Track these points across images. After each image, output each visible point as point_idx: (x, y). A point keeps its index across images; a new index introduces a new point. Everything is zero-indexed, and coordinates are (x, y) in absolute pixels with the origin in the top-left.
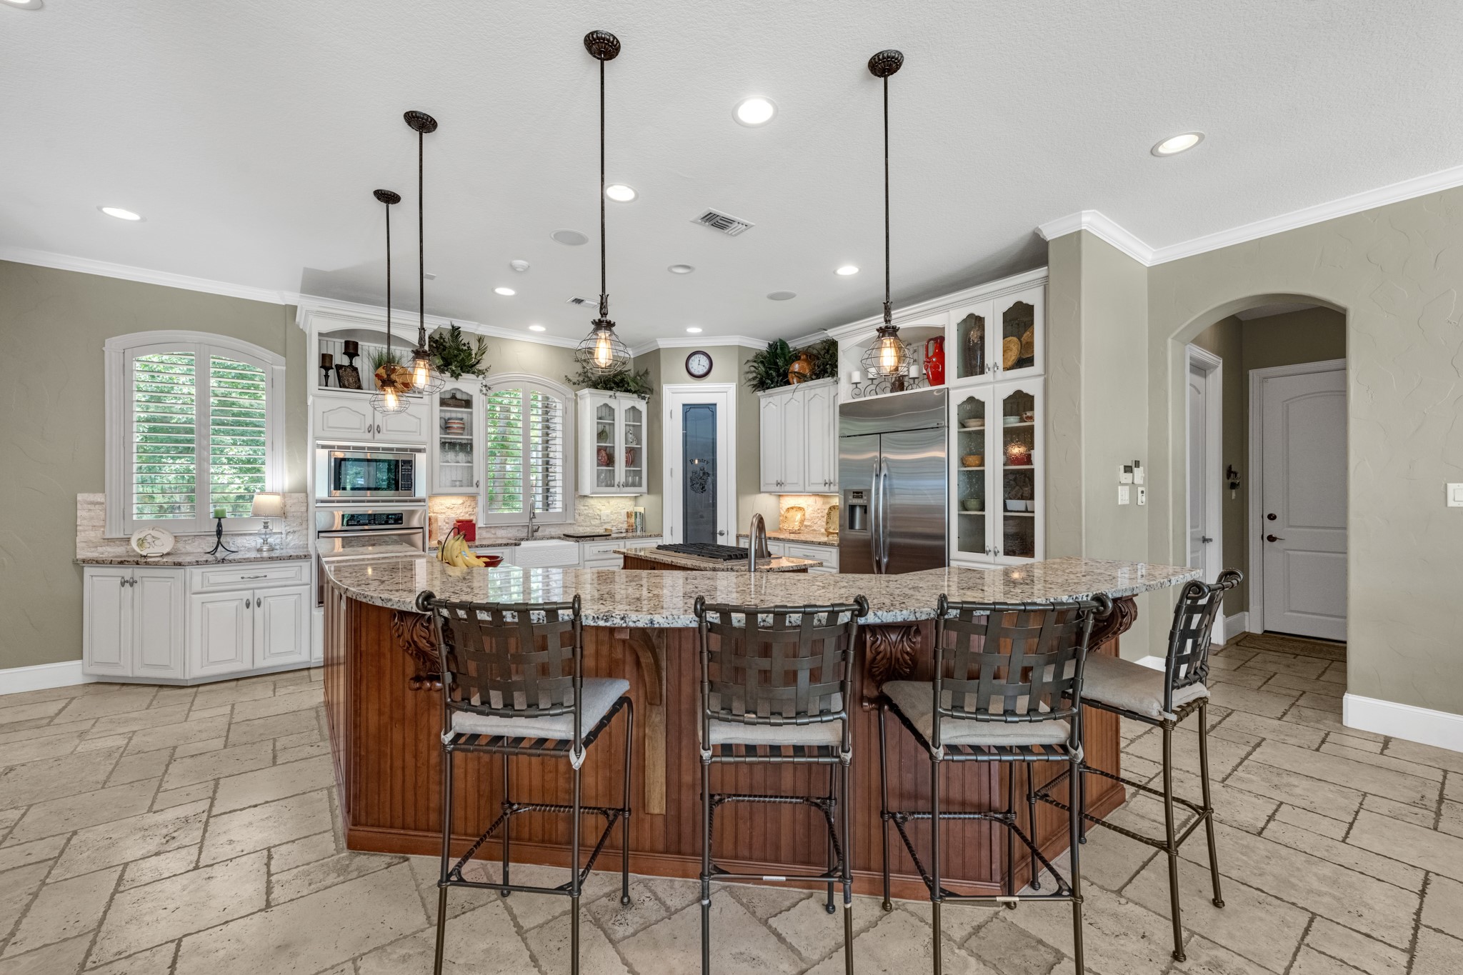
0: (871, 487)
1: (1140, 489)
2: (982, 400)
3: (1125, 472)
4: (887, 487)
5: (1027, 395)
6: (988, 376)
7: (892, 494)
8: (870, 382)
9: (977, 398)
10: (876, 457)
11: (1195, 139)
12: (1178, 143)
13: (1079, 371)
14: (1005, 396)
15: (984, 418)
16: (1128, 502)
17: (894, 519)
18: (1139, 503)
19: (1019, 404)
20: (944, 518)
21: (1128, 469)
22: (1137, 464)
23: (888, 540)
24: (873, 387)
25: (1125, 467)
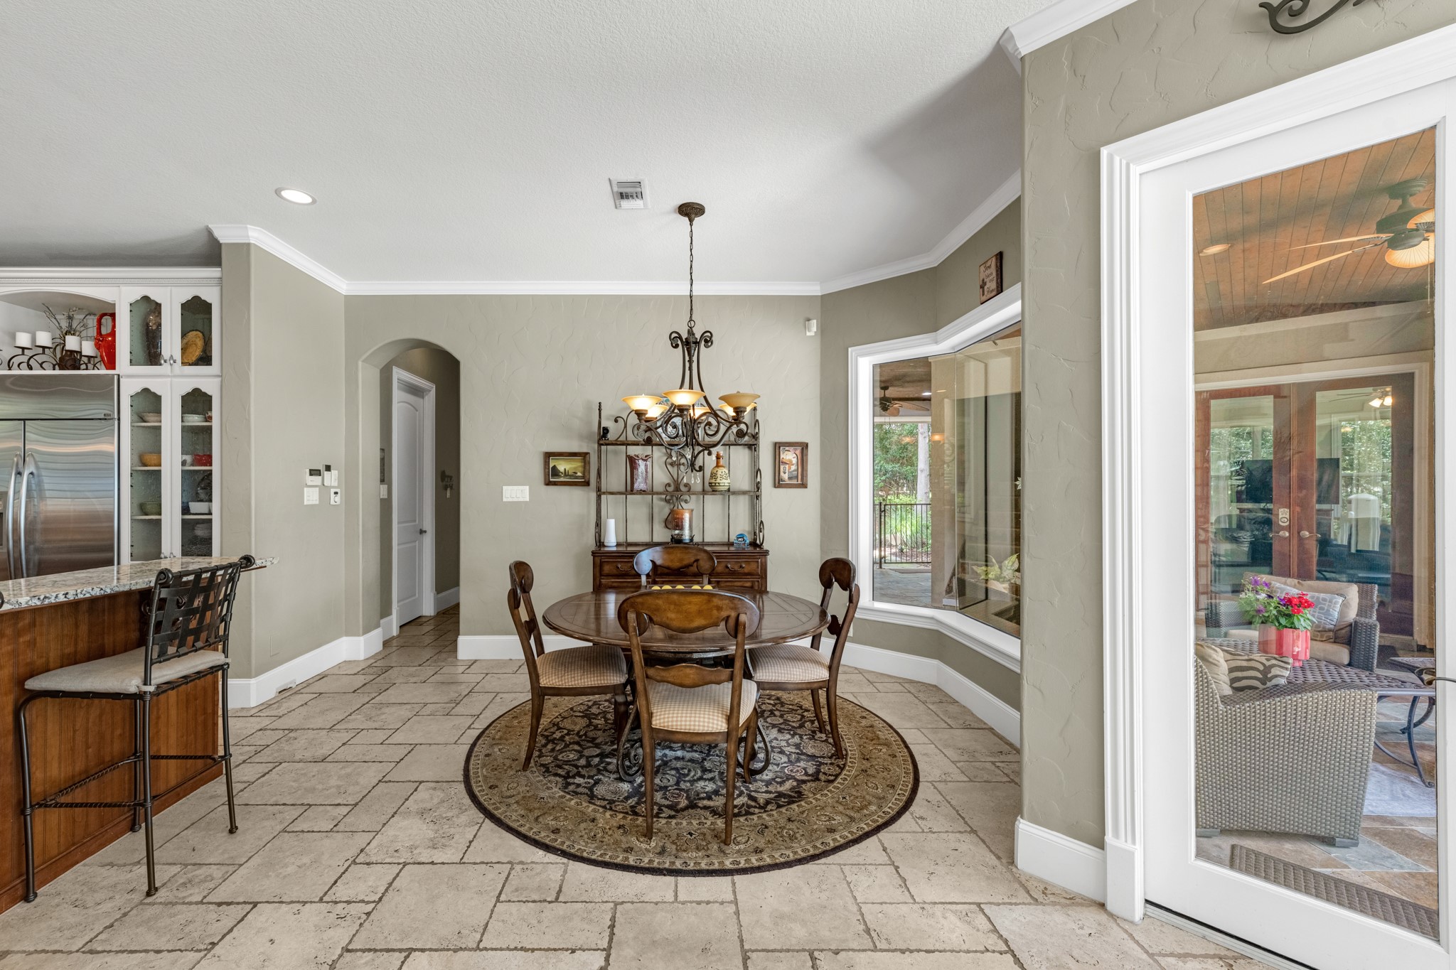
0: (8, 487)
1: (333, 491)
2: (159, 393)
3: (311, 475)
4: (34, 487)
5: (205, 394)
6: (164, 369)
7: (42, 498)
8: (20, 351)
9: (152, 390)
10: (17, 448)
11: (309, 200)
12: (296, 196)
13: (249, 379)
14: (184, 393)
15: (160, 413)
16: (317, 502)
17: (45, 531)
18: (332, 503)
19: (196, 402)
20: (113, 527)
21: (314, 472)
22: (328, 468)
23: (37, 557)
24: (25, 359)
25: (310, 470)
